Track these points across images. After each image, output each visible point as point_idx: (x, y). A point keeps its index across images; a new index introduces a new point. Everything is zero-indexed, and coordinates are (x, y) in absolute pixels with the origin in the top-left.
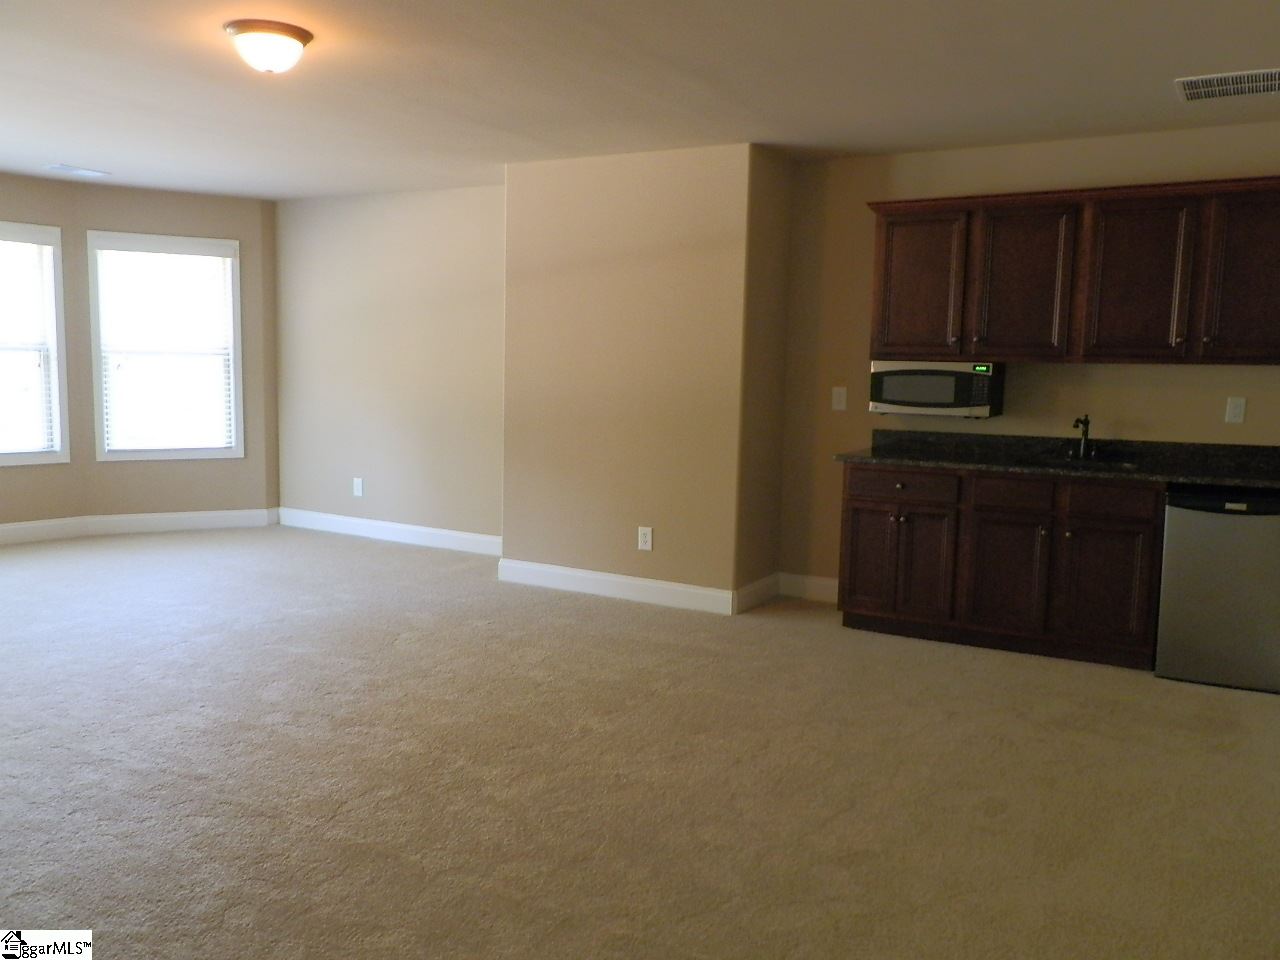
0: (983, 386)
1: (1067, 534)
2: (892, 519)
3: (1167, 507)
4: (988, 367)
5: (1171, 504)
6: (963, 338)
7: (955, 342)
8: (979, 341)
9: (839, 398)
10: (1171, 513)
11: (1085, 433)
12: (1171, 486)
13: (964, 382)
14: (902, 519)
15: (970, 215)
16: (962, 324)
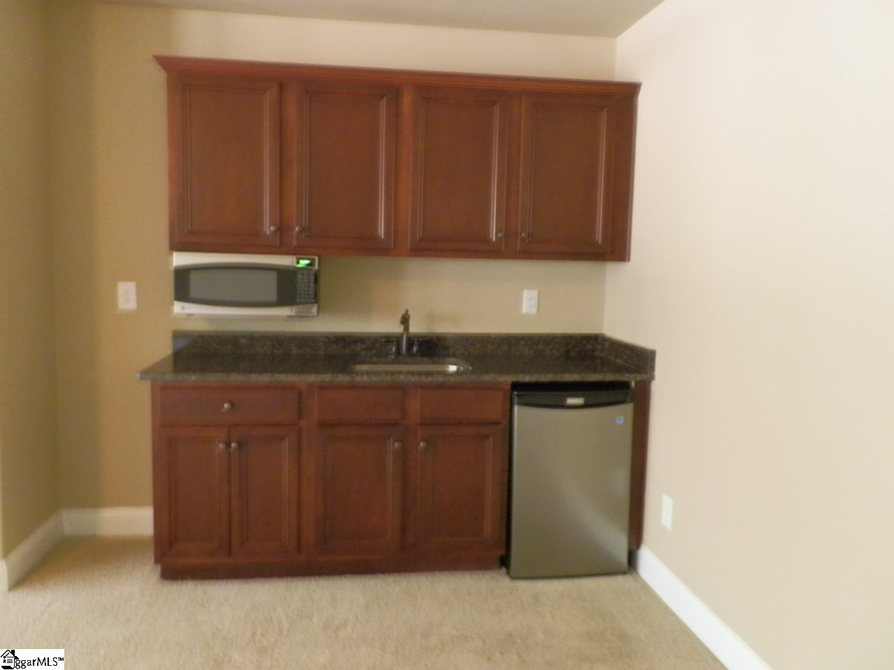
0: (309, 283)
1: (422, 444)
2: (221, 446)
3: (516, 408)
4: (313, 260)
5: (520, 404)
6: (282, 229)
7: (275, 232)
8: (301, 232)
9: (126, 296)
10: (520, 413)
11: (406, 329)
12: (516, 386)
13: (286, 278)
14: (233, 445)
15: (281, 87)
16: (281, 212)
